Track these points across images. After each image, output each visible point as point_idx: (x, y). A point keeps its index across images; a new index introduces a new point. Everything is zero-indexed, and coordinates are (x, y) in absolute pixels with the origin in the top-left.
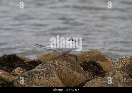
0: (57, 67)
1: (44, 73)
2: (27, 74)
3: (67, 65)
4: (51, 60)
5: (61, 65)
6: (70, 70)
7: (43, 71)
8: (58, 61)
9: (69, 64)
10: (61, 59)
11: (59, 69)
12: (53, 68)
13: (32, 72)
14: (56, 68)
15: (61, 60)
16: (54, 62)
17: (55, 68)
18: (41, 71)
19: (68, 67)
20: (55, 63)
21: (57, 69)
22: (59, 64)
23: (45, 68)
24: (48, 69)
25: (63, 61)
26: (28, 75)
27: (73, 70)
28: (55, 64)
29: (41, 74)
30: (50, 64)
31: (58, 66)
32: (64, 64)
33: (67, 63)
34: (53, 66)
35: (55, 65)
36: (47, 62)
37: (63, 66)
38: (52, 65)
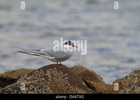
0: (50, 81)
1: (35, 86)
2: (10, 87)
3: (64, 78)
4: (41, 70)
5: (55, 77)
6: (68, 85)
7: (33, 84)
8: (51, 71)
9: (67, 76)
10: (55, 68)
11: (53, 84)
12: (44, 81)
13: (17, 85)
14: (48, 81)
15: (54, 70)
16: (45, 72)
17: (46, 82)
18: (31, 84)
19: (65, 80)
20: (46, 74)
21: (49, 83)
22: (52, 75)
23: (36, 79)
24: (40, 82)
25: (58, 72)
26: (12, 89)
27: (72, 84)
28: (47, 76)
29: (30, 88)
30: (40, 76)
31: (51, 79)
32: (59, 77)
33: (64, 74)
34: (43, 79)
35: (46, 78)
36: (35, 73)
37: (58, 78)
38: (42, 77)
